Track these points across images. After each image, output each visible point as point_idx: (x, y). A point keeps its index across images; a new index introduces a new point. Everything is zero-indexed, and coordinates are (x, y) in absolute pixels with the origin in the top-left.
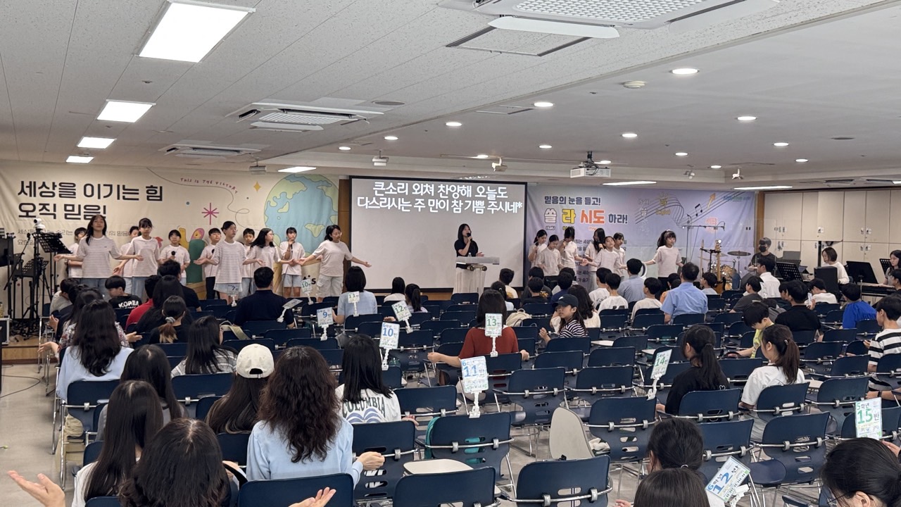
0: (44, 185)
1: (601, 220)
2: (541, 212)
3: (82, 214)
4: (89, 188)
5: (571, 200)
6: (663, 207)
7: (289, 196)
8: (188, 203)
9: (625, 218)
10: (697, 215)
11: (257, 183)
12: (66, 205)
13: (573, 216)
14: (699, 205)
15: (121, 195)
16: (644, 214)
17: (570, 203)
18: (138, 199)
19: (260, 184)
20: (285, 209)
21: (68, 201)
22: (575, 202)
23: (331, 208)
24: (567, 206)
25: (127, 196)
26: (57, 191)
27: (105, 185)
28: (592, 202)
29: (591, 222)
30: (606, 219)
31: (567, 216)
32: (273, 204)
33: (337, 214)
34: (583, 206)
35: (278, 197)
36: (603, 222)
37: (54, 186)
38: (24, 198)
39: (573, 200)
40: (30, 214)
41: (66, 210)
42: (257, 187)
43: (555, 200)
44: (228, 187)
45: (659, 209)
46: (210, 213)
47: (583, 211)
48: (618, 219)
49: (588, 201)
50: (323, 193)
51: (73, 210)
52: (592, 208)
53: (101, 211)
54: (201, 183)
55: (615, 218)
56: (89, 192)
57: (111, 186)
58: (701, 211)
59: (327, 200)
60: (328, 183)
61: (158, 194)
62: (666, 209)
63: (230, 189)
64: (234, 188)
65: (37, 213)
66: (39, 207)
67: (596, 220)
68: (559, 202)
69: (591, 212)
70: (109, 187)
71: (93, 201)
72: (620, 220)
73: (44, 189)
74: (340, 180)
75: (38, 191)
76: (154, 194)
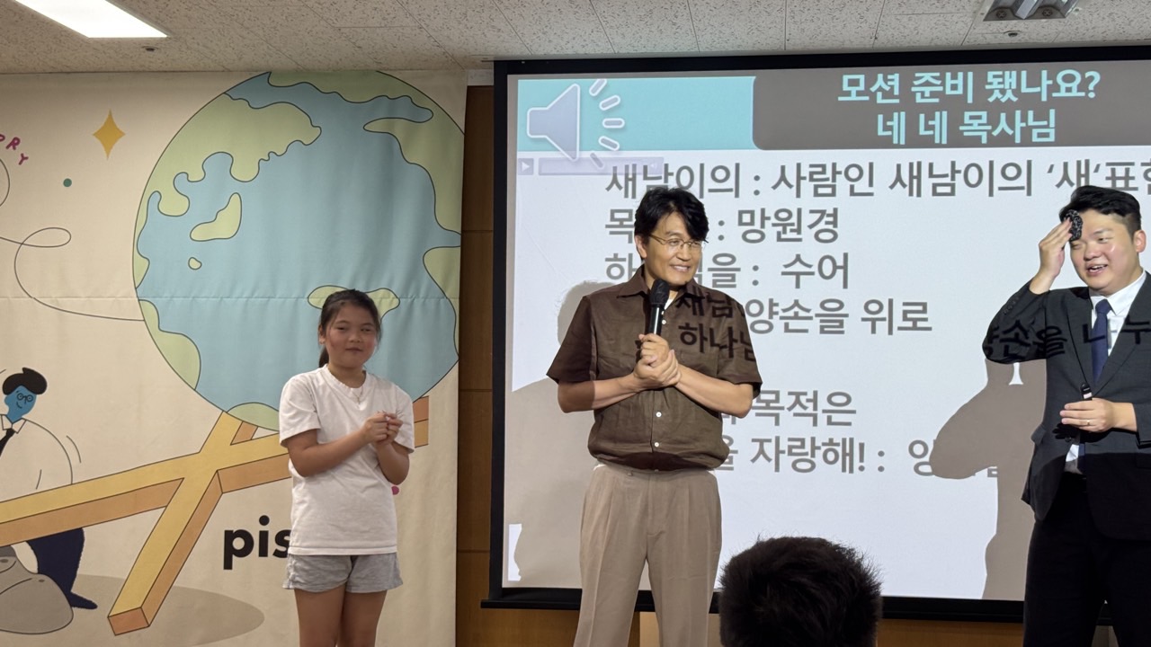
7: (245, 168)
11: (110, 120)
19: (120, 125)
20: (226, 225)
23: (426, 214)
32: (173, 204)
33: (458, 242)
35: (196, 174)
42: (109, 135)
50: (392, 152)
59: (411, 184)
60: (417, 107)
64: (15, 143)
74: (469, 87)
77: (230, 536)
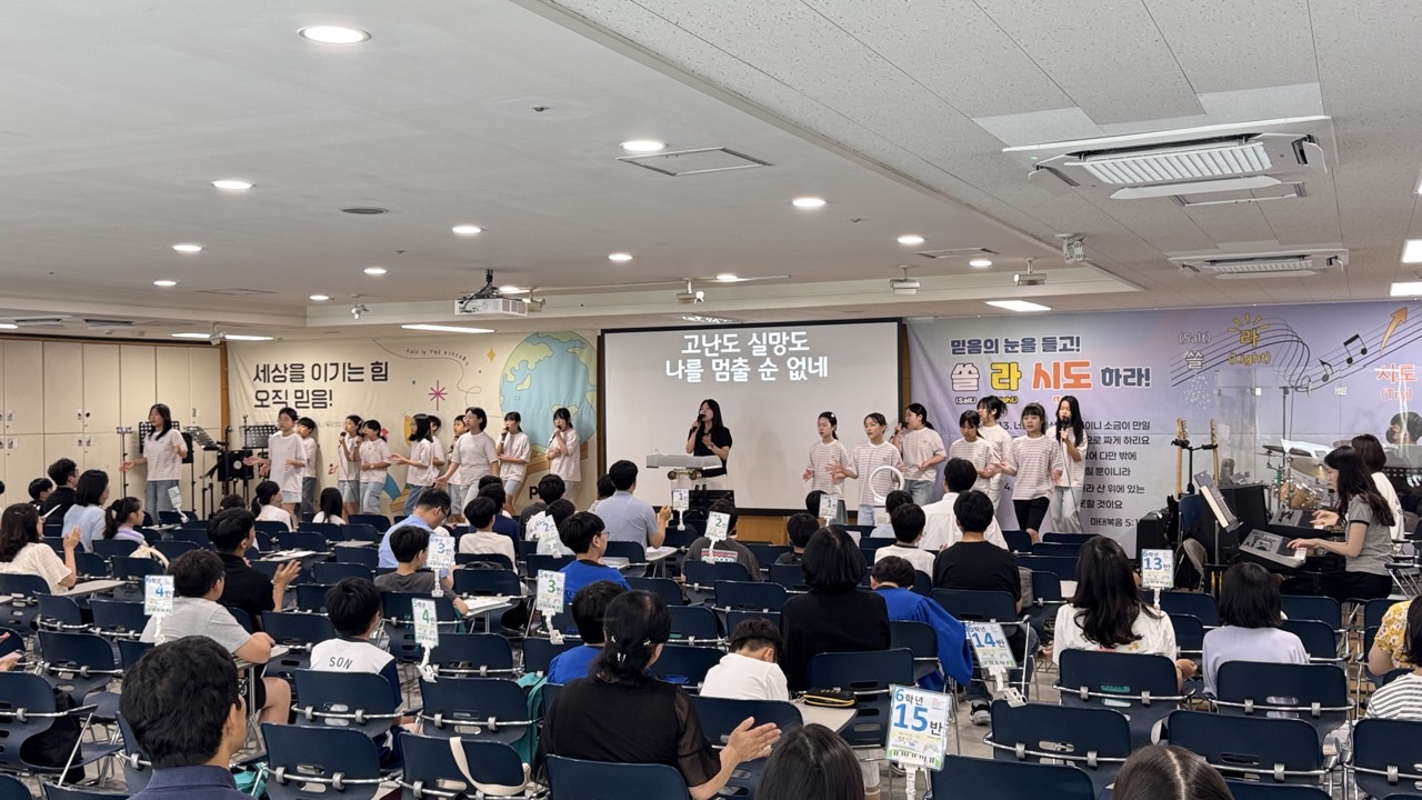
0: (276, 368)
1: (1083, 381)
2: (945, 370)
3: (311, 401)
4: (316, 368)
5: (1010, 346)
6: (1250, 347)
7: (531, 365)
8: (414, 382)
9: (1141, 375)
10: (1350, 361)
11: (491, 350)
12: (296, 391)
13: (1015, 375)
14: (1357, 336)
15: (347, 375)
16: (1196, 364)
17: (1007, 351)
18: (362, 380)
19: (497, 353)
20: (526, 385)
21: (298, 386)
22: (1019, 349)
23: (586, 380)
24: (1002, 356)
25: (353, 377)
26: (288, 375)
27: (332, 364)
28: (1060, 346)
29: (1057, 386)
30: (1095, 378)
31: (1002, 376)
32: (511, 378)
33: (595, 388)
34: (1039, 354)
35: (517, 368)
36: (1088, 386)
37: (286, 369)
38: (261, 385)
39: (1015, 344)
40: (265, 403)
41: (296, 397)
42: (492, 355)
43: (975, 347)
44: (458, 359)
45: (1237, 352)
46: (438, 394)
47: (1038, 366)
48: (1126, 377)
49: (1049, 345)
50: (575, 360)
51: (302, 397)
52: (1058, 357)
53: (328, 396)
54: (428, 354)
55: (1118, 376)
56: (316, 376)
57: (337, 365)
58: (1364, 351)
59: (581, 370)
60: (583, 343)
61: (383, 373)
62: (1259, 352)
63: (460, 360)
64: (464, 359)
65: (270, 402)
66: (272, 395)
67: (1072, 381)
68: (983, 349)
69: (1056, 366)
70: (334, 367)
71: (320, 385)
72: (1130, 380)
73: (277, 373)
74: (598, 337)
75: (272, 375)
76: (380, 372)
77: (531, 488)
